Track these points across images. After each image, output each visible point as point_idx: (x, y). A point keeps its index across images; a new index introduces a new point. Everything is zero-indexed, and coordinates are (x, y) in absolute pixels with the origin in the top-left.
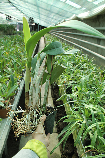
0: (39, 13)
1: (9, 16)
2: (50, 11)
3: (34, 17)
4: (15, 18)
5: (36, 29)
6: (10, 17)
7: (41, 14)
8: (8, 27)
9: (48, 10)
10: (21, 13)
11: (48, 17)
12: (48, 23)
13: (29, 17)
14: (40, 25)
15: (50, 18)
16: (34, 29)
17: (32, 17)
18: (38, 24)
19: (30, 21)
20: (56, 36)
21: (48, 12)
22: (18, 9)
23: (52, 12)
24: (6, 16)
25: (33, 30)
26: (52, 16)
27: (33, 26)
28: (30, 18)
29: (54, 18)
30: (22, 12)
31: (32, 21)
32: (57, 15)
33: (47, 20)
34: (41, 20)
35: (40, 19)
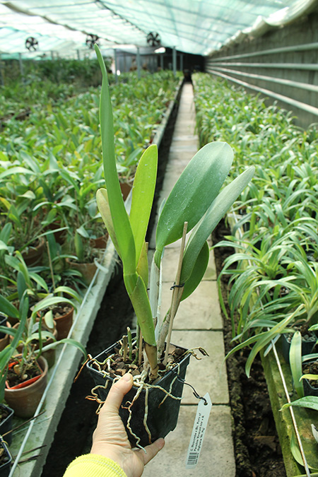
0: (173, 20)
1: (92, 35)
2: (201, 15)
3: (160, 30)
4: (109, 38)
5: (170, 64)
6: (95, 38)
7: (180, 22)
8: (94, 66)
9: (195, 13)
10: (124, 23)
11: (197, 27)
12: (201, 44)
13: (148, 33)
14: (179, 52)
15: (203, 29)
16: (162, 64)
17: (154, 30)
18: (172, 48)
19: (151, 42)
20: (223, 78)
21: (195, 16)
22: (116, 14)
23: (206, 17)
24: (85, 37)
25: (162, 69)
26: (207, 24)
27: (159, 56)
28: (151, 34)
29: (215, 28)
30: (127, 21)
31: (156, 43)
32: (219, 22)
33: (196, 35)
34: (181, 37)
35: (177, 35)
